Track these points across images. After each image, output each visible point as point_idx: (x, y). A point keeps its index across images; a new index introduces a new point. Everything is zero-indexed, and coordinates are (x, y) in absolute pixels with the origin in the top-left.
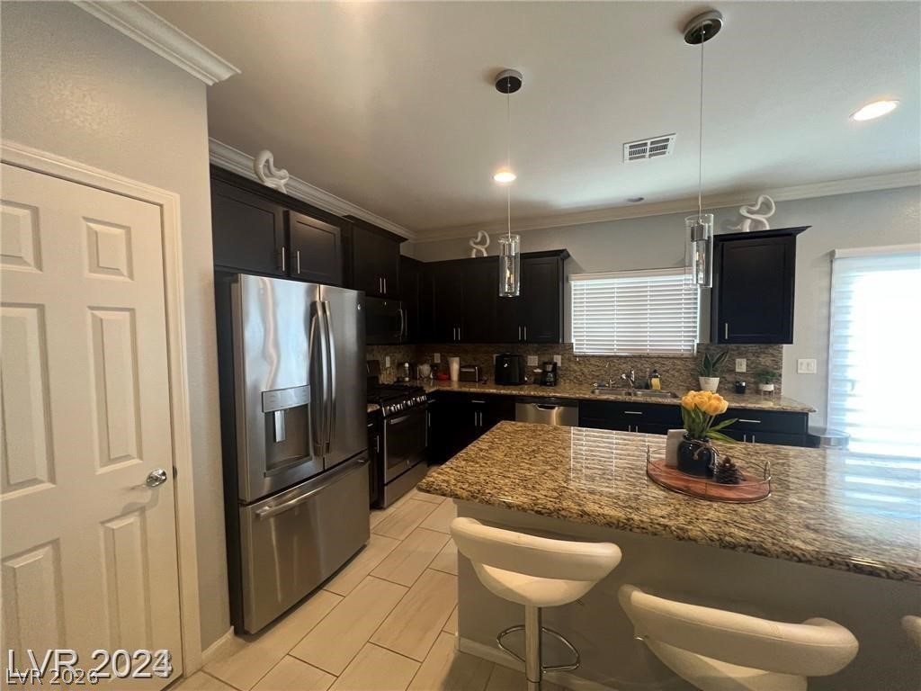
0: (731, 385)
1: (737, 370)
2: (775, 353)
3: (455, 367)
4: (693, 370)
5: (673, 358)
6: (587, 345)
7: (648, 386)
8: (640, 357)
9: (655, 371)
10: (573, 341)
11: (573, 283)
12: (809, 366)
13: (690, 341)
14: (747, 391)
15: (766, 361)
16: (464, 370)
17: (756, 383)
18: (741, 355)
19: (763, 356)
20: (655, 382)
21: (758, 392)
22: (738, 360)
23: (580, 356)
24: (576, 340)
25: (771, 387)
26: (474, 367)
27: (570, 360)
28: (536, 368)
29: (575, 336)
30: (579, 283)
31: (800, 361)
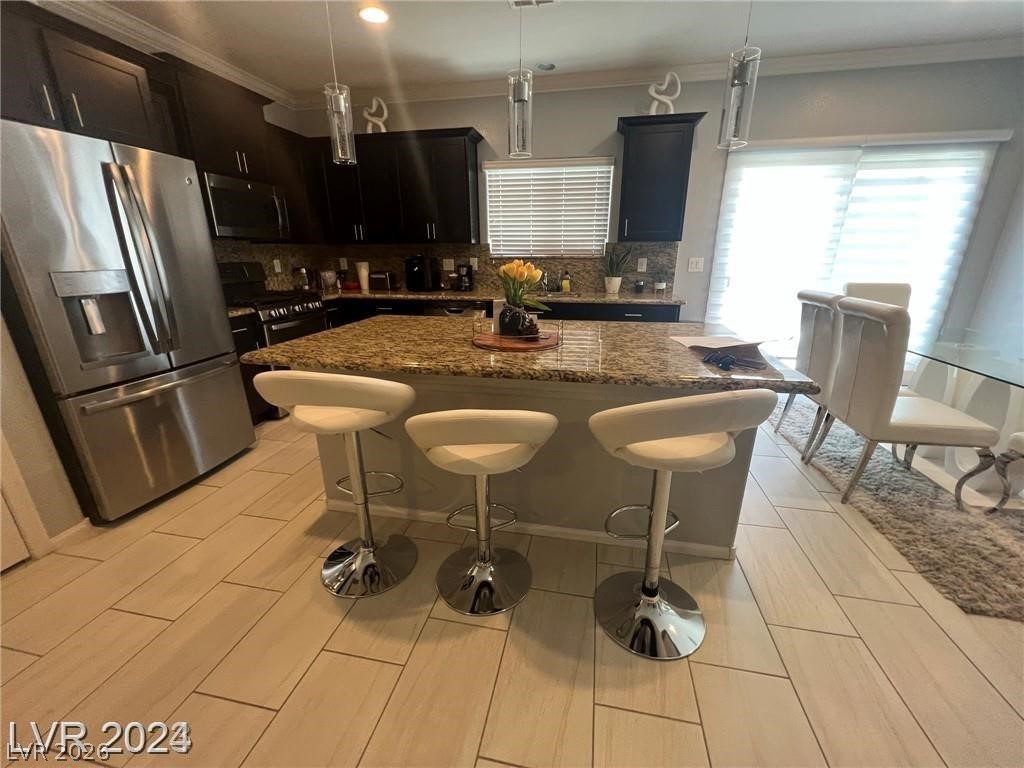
0: (632, 285)
1: (639, 270)
2: (672, 251)
3: (364, 272)
4: (601, 271)
5: (585, 259)
6: (504, 246)
7: (559, 289)
8: (554, 258)
9: (567, 273)
10: (490, 241)
11: (487, 172)
12: (698, 264)
13: (599, 241)
14: (645, 290)
15: (662, 260)
16: (373, 276)
17: (653, 283)
18: (642, 255)
19: (661, 255)
20: (566, 284)
21: (653, 291)
22: (640, 260)
23: (496, 259)
24: (493, 241)
25: (663, 286)
26: (384, 273)
27: (486, 263)
28: (451, 272)
29: (492, 236)
30: (494, 172)
31: (691, 259)
